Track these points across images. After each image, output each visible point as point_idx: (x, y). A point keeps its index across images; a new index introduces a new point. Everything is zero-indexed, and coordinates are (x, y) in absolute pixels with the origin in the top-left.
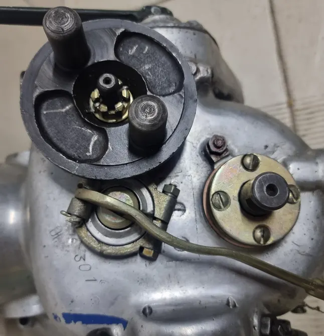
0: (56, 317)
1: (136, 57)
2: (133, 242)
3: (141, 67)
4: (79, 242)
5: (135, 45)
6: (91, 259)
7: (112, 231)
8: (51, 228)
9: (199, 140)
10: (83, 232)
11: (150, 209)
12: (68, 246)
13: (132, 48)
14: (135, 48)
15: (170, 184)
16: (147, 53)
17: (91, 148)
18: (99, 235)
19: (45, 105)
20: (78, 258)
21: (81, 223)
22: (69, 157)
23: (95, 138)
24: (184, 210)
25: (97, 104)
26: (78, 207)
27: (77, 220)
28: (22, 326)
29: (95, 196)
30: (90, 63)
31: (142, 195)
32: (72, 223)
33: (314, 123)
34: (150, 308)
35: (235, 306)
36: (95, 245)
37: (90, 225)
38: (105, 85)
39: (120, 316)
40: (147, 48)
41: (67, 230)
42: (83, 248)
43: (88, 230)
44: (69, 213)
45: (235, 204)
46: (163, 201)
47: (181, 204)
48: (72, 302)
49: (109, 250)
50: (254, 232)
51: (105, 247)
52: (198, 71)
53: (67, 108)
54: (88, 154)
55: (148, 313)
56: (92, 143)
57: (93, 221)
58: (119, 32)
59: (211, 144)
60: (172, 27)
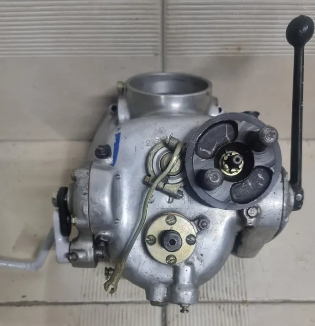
0: (119, 129)
1: (256, 179)
2: (153, 171)
3: (250, 181)
4: (156, 143)
5: (264, 178)
6: (147, 149)
7: (160, 160)
8: (165, 128)
9: (209, 215)
10: (161, 145)
11: (170, 181)
12: (155, 137)
13: (262, 176)
14: (262, 178)
15: (183, 195)
16: (259, 185)
17: (204, 150)
18: (158, 153)
19: (231, 126)
20: (148, 142)
21: (165, 144)
22: (200, 138)
23: (209, 153)
24: (169, 202)
25: (229, 155)
26: (174, 142)
27: (167, 142)
28: (111, 107)
29: (178, 151)
30: (253, 152)
31: (178, 178)
32: (166, 139)
33: (228, 316)
34: (119, 178)
35: (116, 223)
36: (154, 151)
37: (164, 149)
38: (235, 158)
39: (117, 162)
40: (262, 185)
41: (163, 137)
42: (153, 145)
43: (162, 148)
44: (171, 138)
45: (168, 228)
46: (174, 189)
47: (172, 201)
48: (126, 138)
49: (150, 158)
50: (152, 235)
51: (152, 156)
52: (251, 217)
53: (228, 138)
54: (201, 148)
55: (117, 177)
56: (207, 151)
57: (166, 151)
58: (272, 169)
59: (204, 220)
60: (283, 205)
